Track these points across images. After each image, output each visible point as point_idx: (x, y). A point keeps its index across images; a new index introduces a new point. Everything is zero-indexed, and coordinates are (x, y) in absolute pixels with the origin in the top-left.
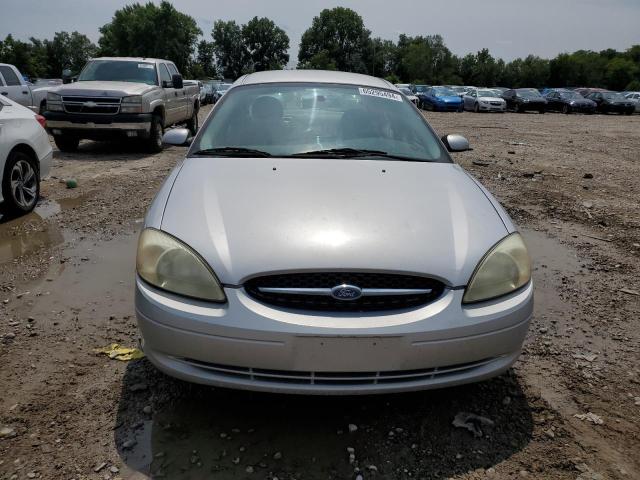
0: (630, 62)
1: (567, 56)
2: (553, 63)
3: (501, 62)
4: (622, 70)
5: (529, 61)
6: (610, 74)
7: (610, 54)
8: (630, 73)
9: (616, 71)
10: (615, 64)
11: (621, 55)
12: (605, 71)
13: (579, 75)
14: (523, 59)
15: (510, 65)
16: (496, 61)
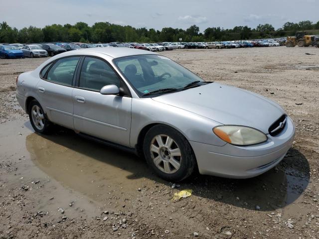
0: (78, 30)
1: (49, 27)
2: (44, 30)
3: (15, 29)
4: (75, 33)
5: (31, 29)
6: (71, 35)
7: (68, 26)
8: (79, 35)
9: (73, 34)
10: (72, 31)
11: (74, 27)
12: (69, 34)
13: (58, 36)
14: (28, 28)
15: (21, 31)
16: (13, 29)
